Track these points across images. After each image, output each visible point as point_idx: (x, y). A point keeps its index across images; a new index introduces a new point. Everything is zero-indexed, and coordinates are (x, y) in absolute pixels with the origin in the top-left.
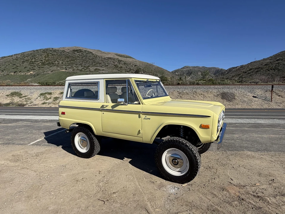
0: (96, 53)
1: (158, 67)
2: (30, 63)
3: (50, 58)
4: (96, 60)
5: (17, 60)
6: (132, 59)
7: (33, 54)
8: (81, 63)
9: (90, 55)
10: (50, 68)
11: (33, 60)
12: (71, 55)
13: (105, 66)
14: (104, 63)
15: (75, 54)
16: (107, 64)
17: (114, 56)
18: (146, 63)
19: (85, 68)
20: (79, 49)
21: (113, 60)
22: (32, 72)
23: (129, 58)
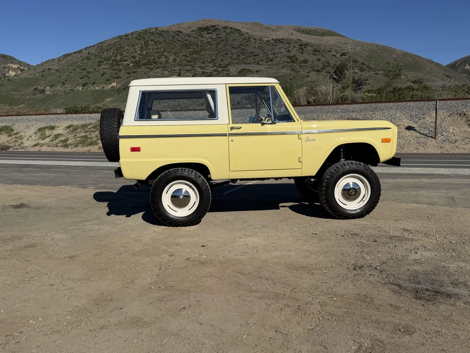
0: (248, 31)
1: (405, 54)
2: (112, 64)
3: (151, 50)
4: (248, 47)
5: (88, 59)
6: (336, 37)
7: (118, 45)
8: (214, 58)
9: (236, 35)
10: (149, 72)
11: (118, 58)
12: (194, 40)
13: (268, 62)
14: (265, 53)
15: (202, 37)
16: (271, 57)
17: (292, 34)
18: (373, 45)
19: (220, 69)
20: (213, 24)
21: (287, 45)
22: (114, 84)
23: (329, 35)
